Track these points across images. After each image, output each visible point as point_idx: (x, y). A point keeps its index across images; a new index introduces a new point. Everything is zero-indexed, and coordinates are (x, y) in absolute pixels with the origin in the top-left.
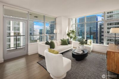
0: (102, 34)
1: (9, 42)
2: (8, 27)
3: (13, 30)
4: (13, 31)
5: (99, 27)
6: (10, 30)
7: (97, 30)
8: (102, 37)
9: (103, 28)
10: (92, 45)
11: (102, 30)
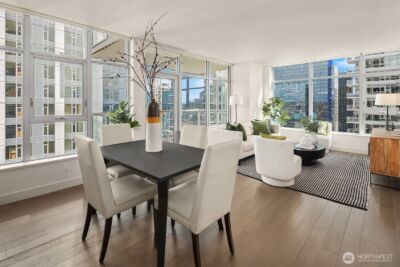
0: (348, 110)
1: (50, 133)
2: (46, 86)
3: (61, 96)
4: (63, 100)
5: (336, 86)
6: (52, 95)
7: (330, 95)
8: (348, 118)
9: (350, 90)
10: (329, 136)
11: (349, 96)
